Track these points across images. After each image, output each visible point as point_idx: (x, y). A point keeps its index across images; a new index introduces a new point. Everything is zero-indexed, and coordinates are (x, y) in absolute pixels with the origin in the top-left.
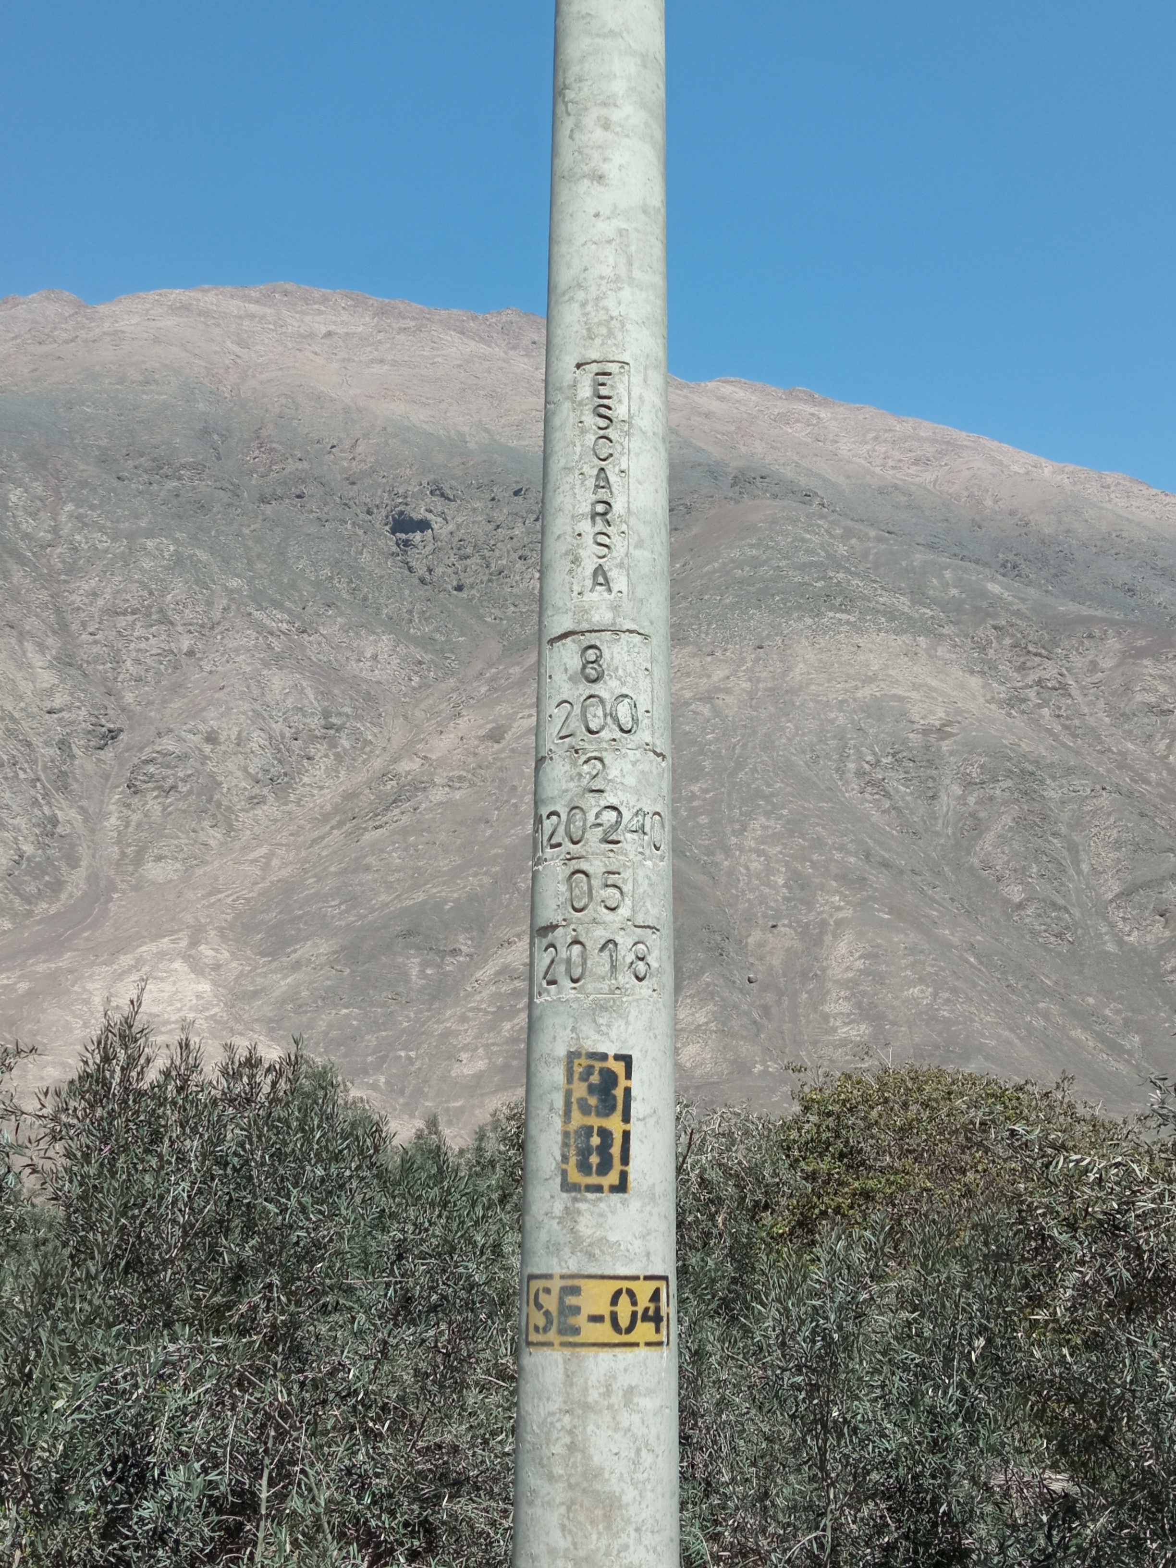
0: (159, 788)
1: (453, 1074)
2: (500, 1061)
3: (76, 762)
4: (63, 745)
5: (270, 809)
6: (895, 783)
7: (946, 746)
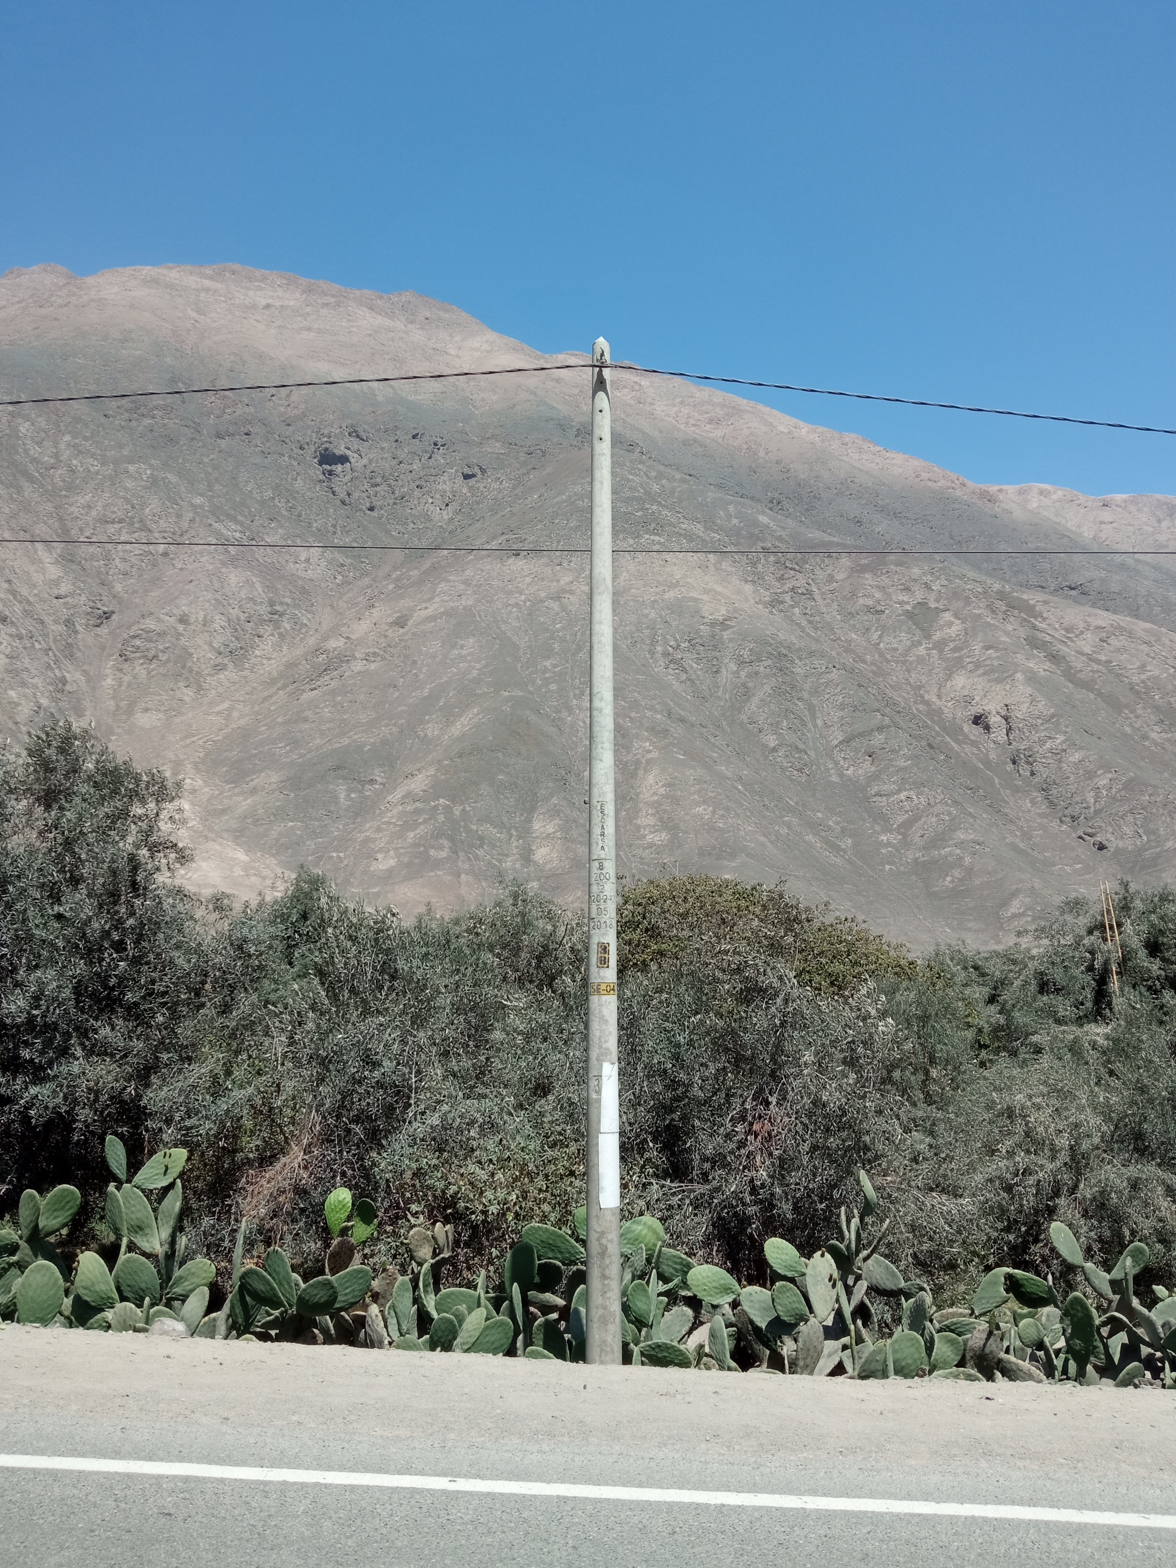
0: (145, 657)
1: (372, 869)
2: (406, 860)
3: (79, 636)
4: (69, 623)
5: (230, 674)
6: (690, 662)
7: (726, 635)
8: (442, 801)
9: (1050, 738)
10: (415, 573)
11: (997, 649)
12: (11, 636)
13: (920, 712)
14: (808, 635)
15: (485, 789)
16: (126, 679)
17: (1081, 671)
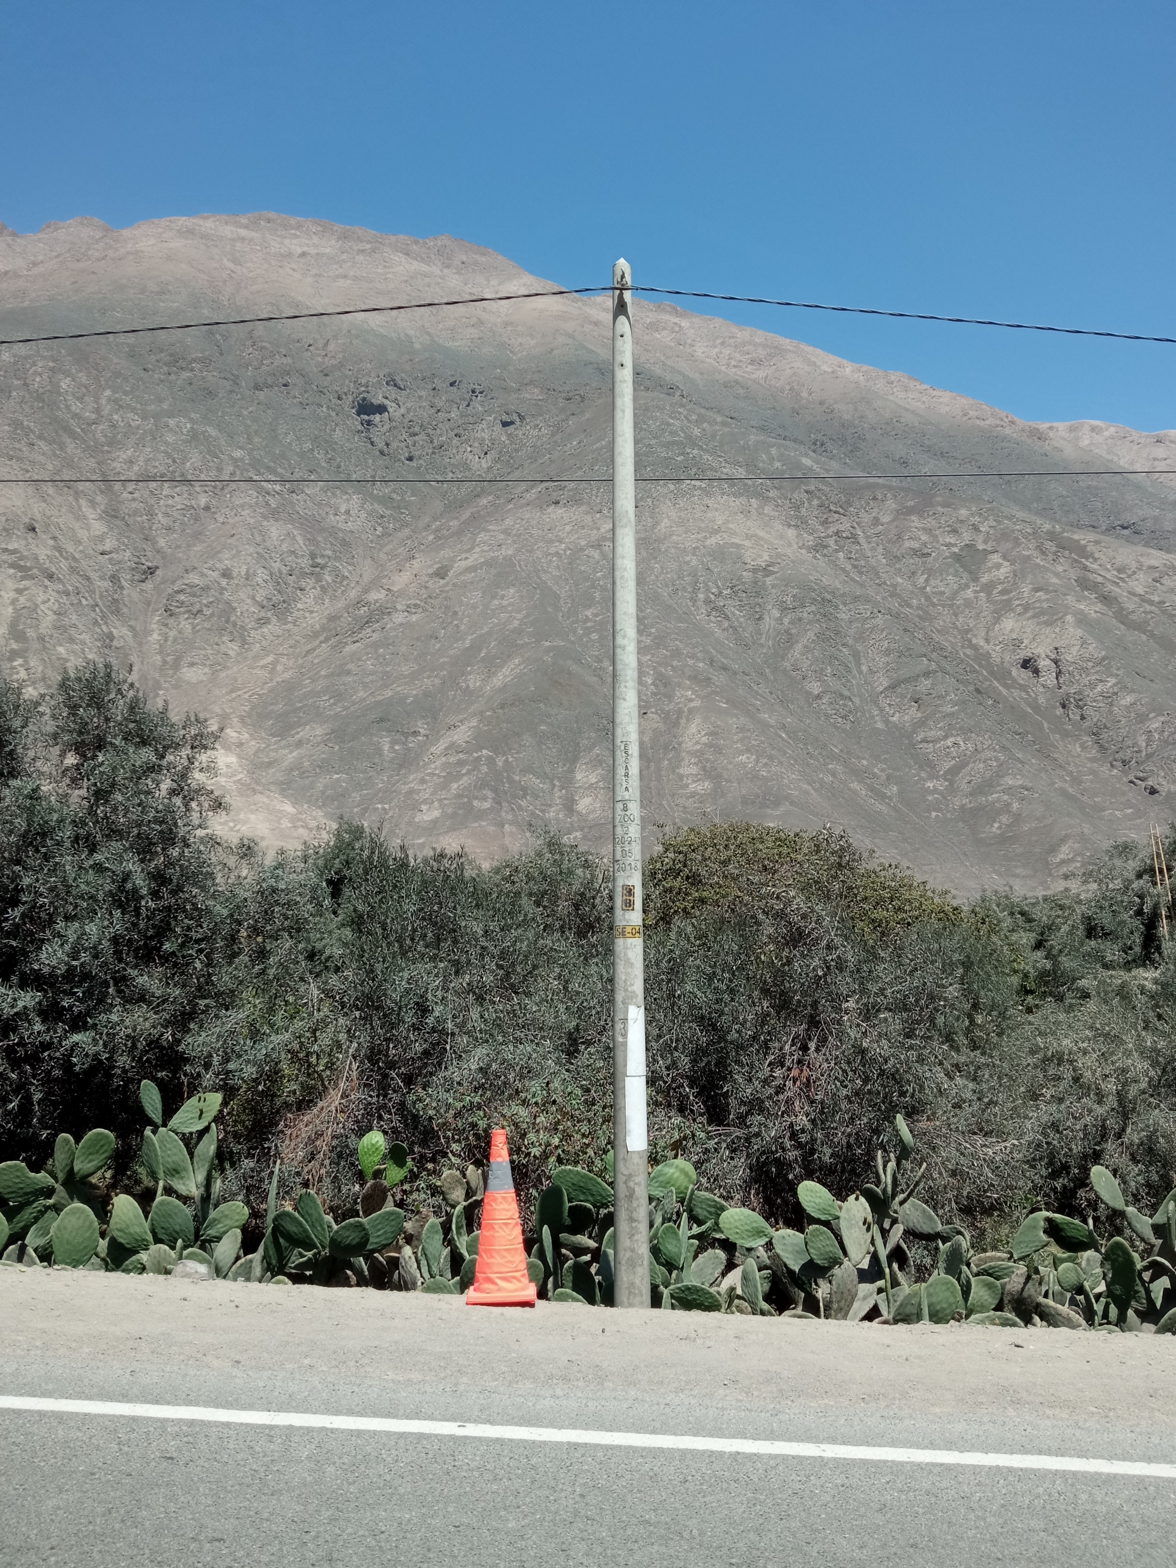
0: (189, 611)
1: (417, 820)
2: (450, 811)
3: (125, 592)
4: (114, 579)
5: (273, 628)
6: (732, 608)
7: (769, 581)
8: (484, 752)
9: (1101, 681)
10: (454, 523)
11: (1047, 592)
12: (58, 592)
13: (968, 656)
14: (853, 579)
15: (527, 739)
16: (172, 634)
17: (1133, 612)
